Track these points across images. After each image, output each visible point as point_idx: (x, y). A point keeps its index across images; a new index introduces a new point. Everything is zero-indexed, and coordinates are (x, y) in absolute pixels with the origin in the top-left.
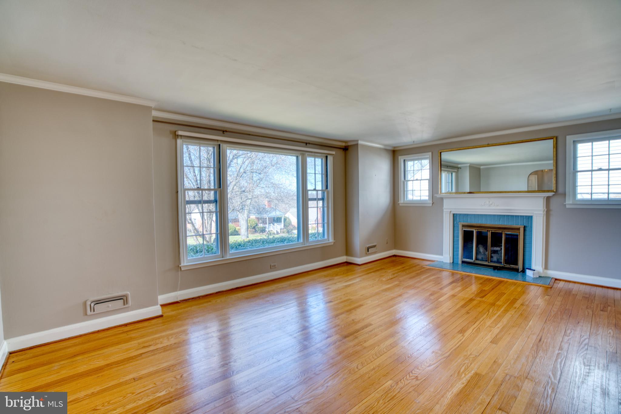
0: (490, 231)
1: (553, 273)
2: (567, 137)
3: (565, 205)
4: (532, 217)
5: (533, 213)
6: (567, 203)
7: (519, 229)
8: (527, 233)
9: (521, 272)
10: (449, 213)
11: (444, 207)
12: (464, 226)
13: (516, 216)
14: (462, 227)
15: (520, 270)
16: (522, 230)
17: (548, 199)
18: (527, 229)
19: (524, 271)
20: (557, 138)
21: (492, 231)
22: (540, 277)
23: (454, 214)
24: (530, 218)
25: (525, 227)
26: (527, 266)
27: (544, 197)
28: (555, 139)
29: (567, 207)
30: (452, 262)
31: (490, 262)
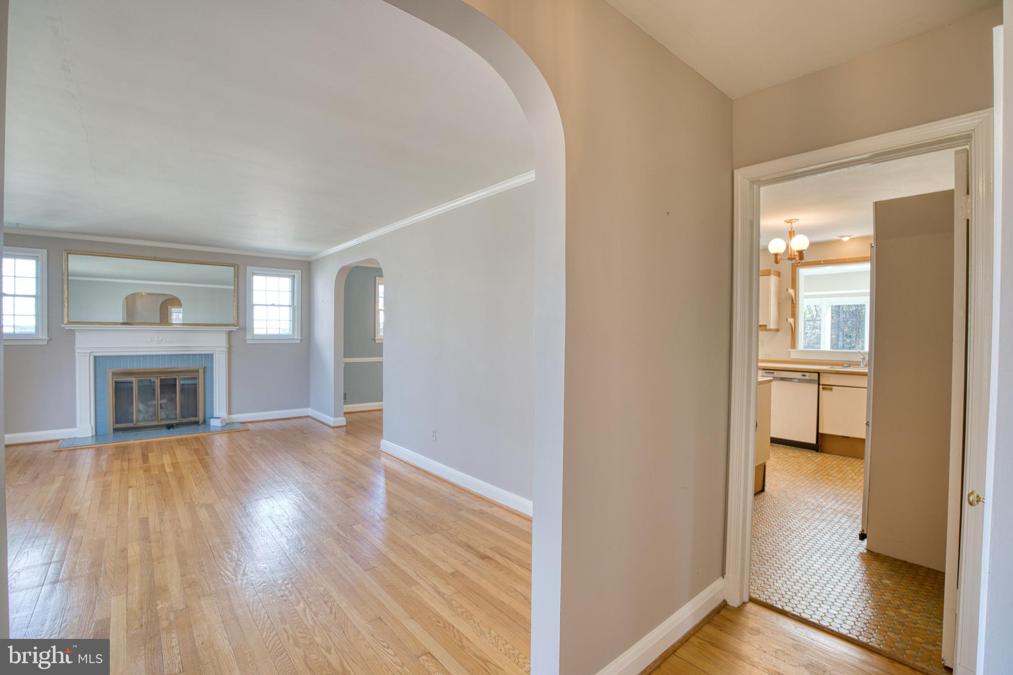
0: (159, 378)
1: (238, 417)
2: (248, 267)
3: (246, 340)
4: (212, 355)
5: (215, 350)
6: (247, 338)
7: (197, 371)
8: (208, 375)
9: (202, 423)
10: (88, 355)
11: (78, 345)
12: (114, 374)
13: (193, 355)
14: (113, 376)
15: (200, 422)
16: (201, 372)
17: (230, 333)
18: (208, 370)
19: (205, 422)
20: (238, 266)
21: (160, 377)
22: (226, 424)
23: (95, 357)
24: (210, 357)
25: (205, 368)
26: (208, 415)
27: (226, 331)
28: (236, 267)
29: (248, 342)
30: (94, 434)
31: (159, 419)
